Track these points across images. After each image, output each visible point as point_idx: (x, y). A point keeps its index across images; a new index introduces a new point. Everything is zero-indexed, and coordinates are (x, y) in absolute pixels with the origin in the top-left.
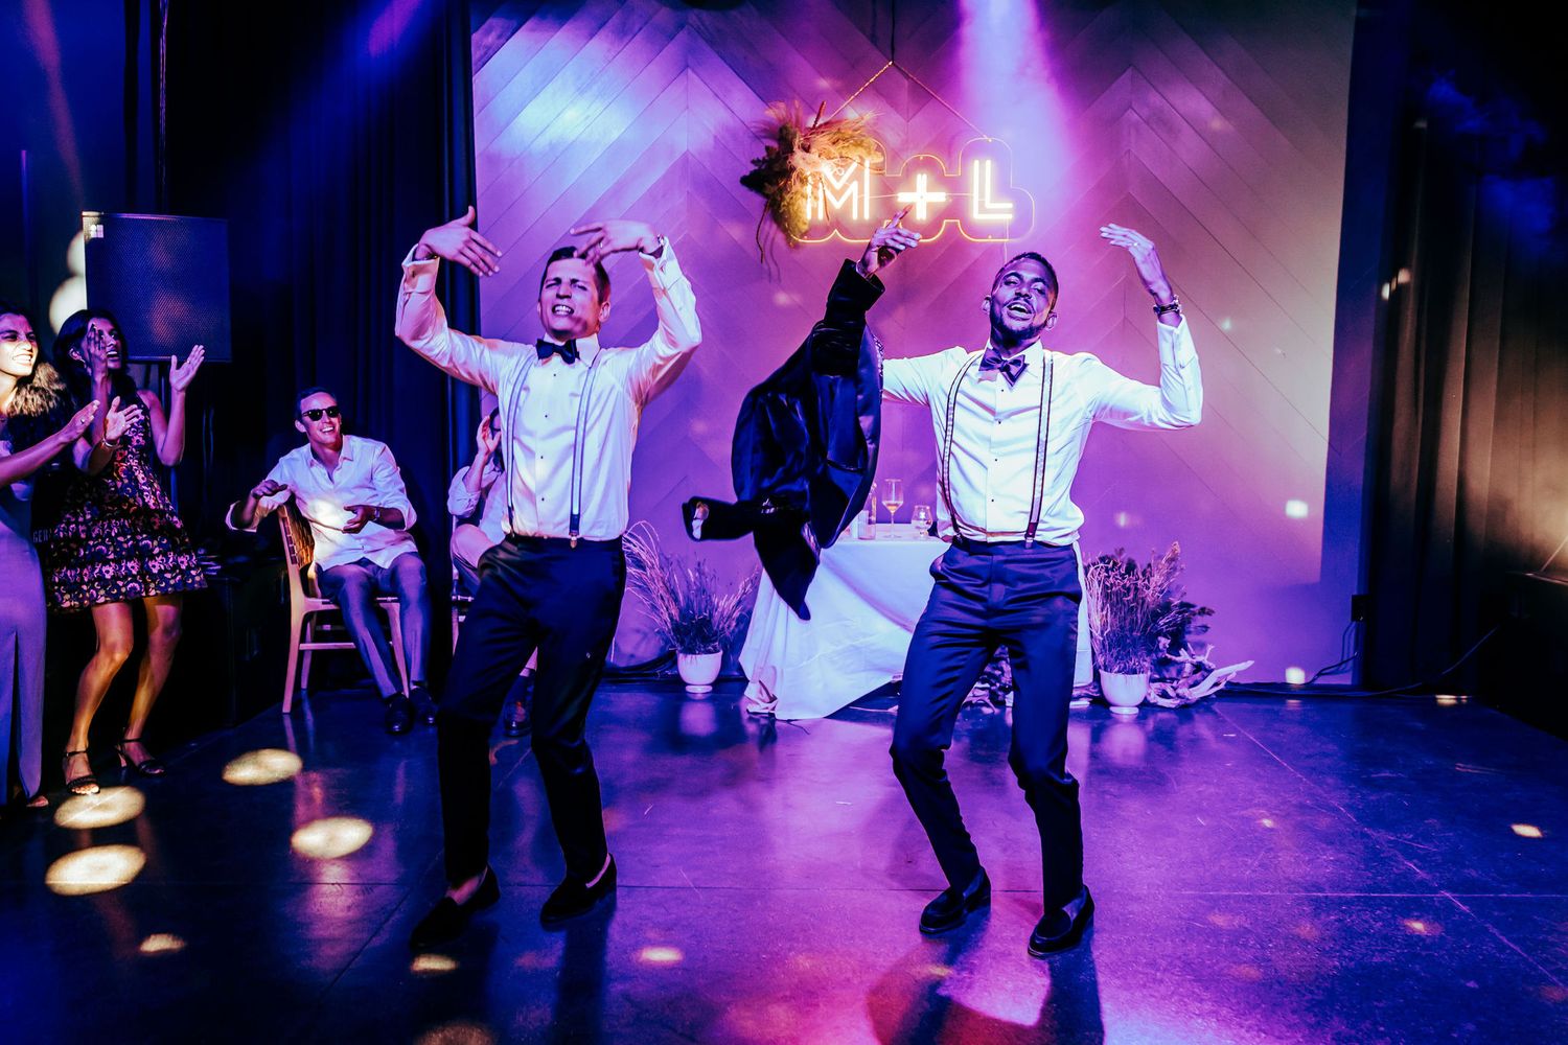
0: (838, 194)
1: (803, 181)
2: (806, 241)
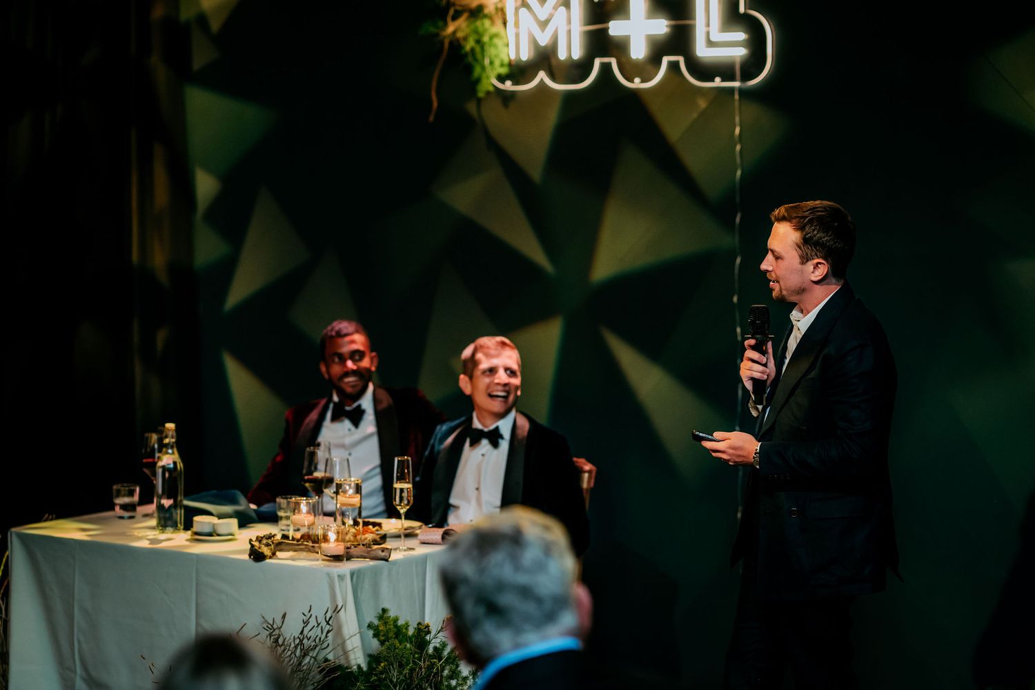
0: (544, 24)
2: (508, 86)
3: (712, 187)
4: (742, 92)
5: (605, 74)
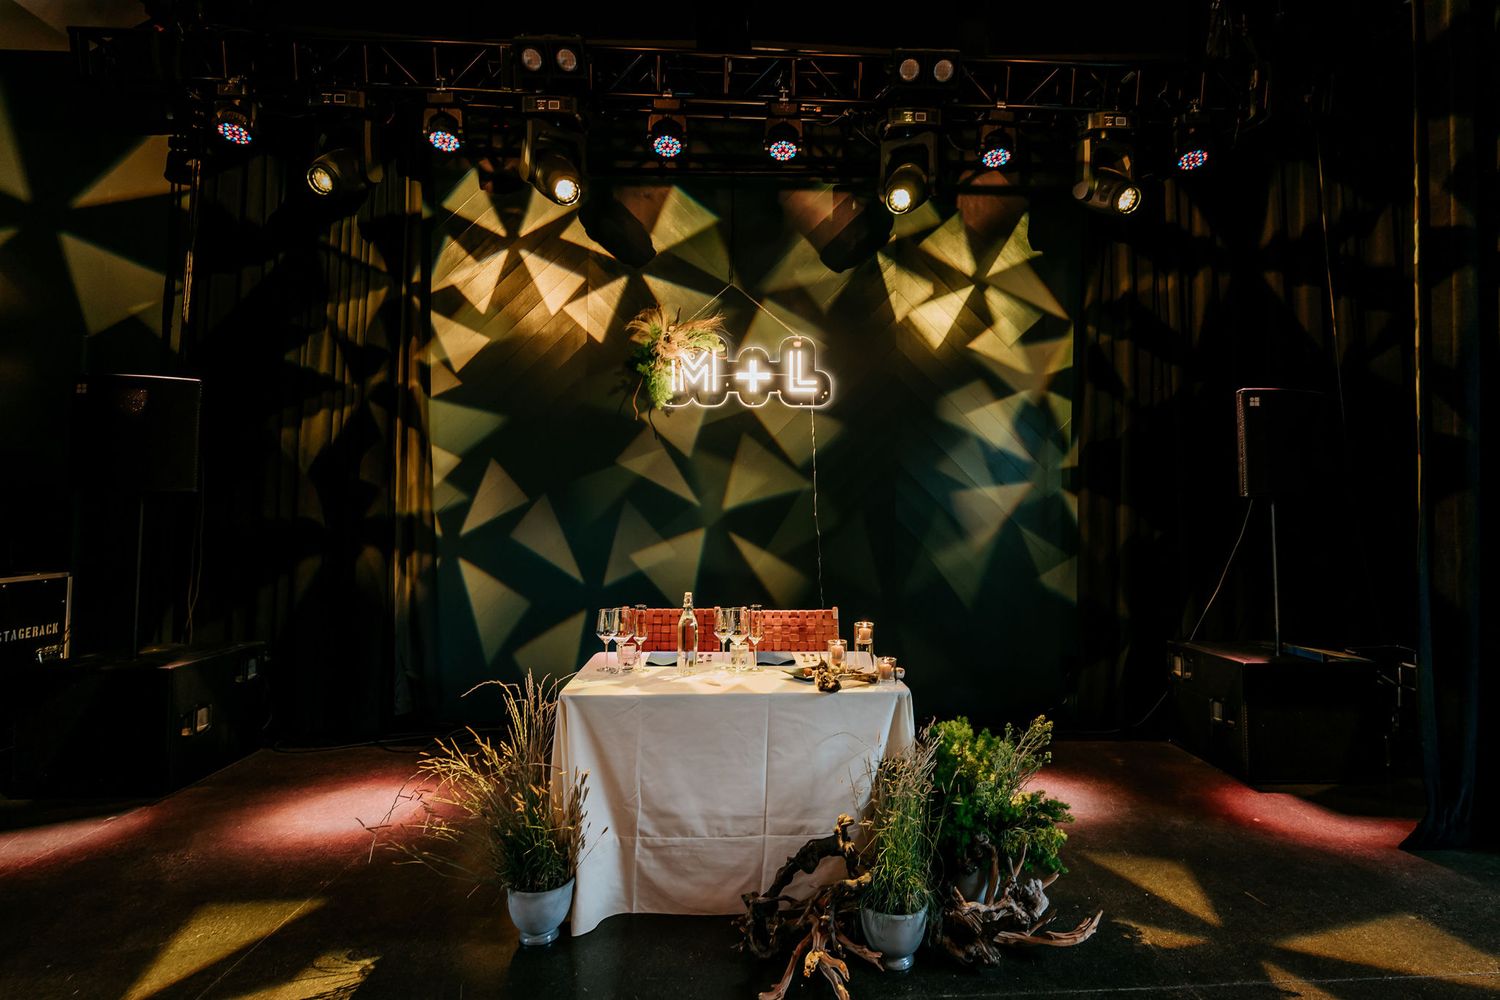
1: (667, 362)
2: (671, 406)
3: (798, 460)
4: (815, 411)
5: (733, 399)
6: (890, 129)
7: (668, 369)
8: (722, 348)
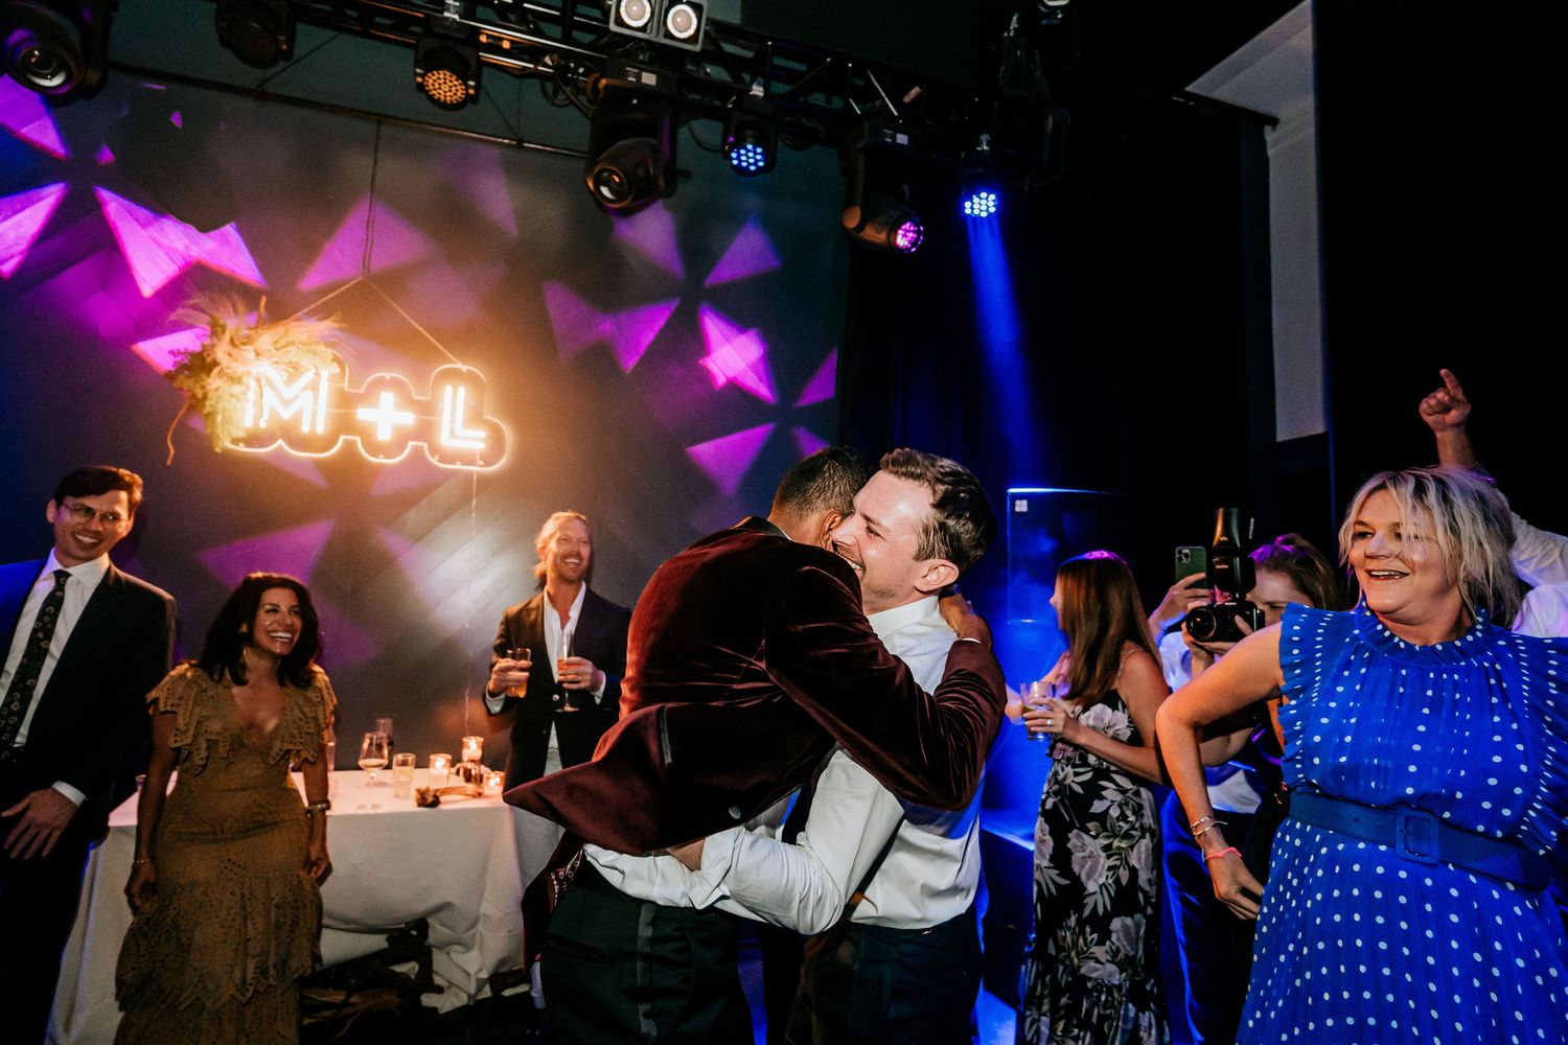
0: (287, 403)
2: (241, 449)
4: (480, 475)
5: (349, 449)
6: (606, 86)
7: (237, 389)
8: (335, 369)
